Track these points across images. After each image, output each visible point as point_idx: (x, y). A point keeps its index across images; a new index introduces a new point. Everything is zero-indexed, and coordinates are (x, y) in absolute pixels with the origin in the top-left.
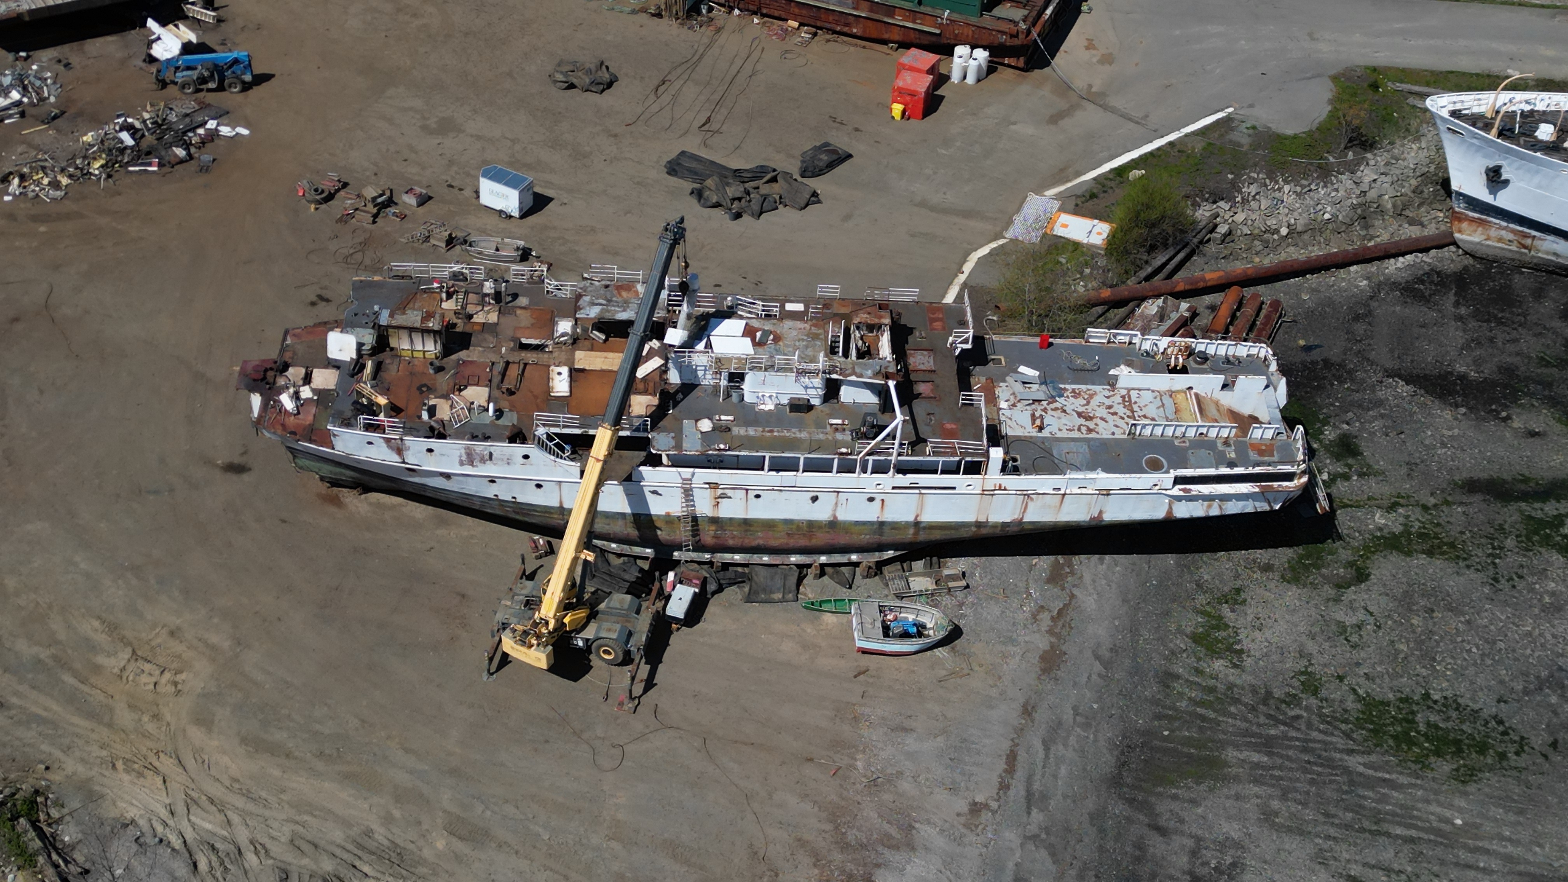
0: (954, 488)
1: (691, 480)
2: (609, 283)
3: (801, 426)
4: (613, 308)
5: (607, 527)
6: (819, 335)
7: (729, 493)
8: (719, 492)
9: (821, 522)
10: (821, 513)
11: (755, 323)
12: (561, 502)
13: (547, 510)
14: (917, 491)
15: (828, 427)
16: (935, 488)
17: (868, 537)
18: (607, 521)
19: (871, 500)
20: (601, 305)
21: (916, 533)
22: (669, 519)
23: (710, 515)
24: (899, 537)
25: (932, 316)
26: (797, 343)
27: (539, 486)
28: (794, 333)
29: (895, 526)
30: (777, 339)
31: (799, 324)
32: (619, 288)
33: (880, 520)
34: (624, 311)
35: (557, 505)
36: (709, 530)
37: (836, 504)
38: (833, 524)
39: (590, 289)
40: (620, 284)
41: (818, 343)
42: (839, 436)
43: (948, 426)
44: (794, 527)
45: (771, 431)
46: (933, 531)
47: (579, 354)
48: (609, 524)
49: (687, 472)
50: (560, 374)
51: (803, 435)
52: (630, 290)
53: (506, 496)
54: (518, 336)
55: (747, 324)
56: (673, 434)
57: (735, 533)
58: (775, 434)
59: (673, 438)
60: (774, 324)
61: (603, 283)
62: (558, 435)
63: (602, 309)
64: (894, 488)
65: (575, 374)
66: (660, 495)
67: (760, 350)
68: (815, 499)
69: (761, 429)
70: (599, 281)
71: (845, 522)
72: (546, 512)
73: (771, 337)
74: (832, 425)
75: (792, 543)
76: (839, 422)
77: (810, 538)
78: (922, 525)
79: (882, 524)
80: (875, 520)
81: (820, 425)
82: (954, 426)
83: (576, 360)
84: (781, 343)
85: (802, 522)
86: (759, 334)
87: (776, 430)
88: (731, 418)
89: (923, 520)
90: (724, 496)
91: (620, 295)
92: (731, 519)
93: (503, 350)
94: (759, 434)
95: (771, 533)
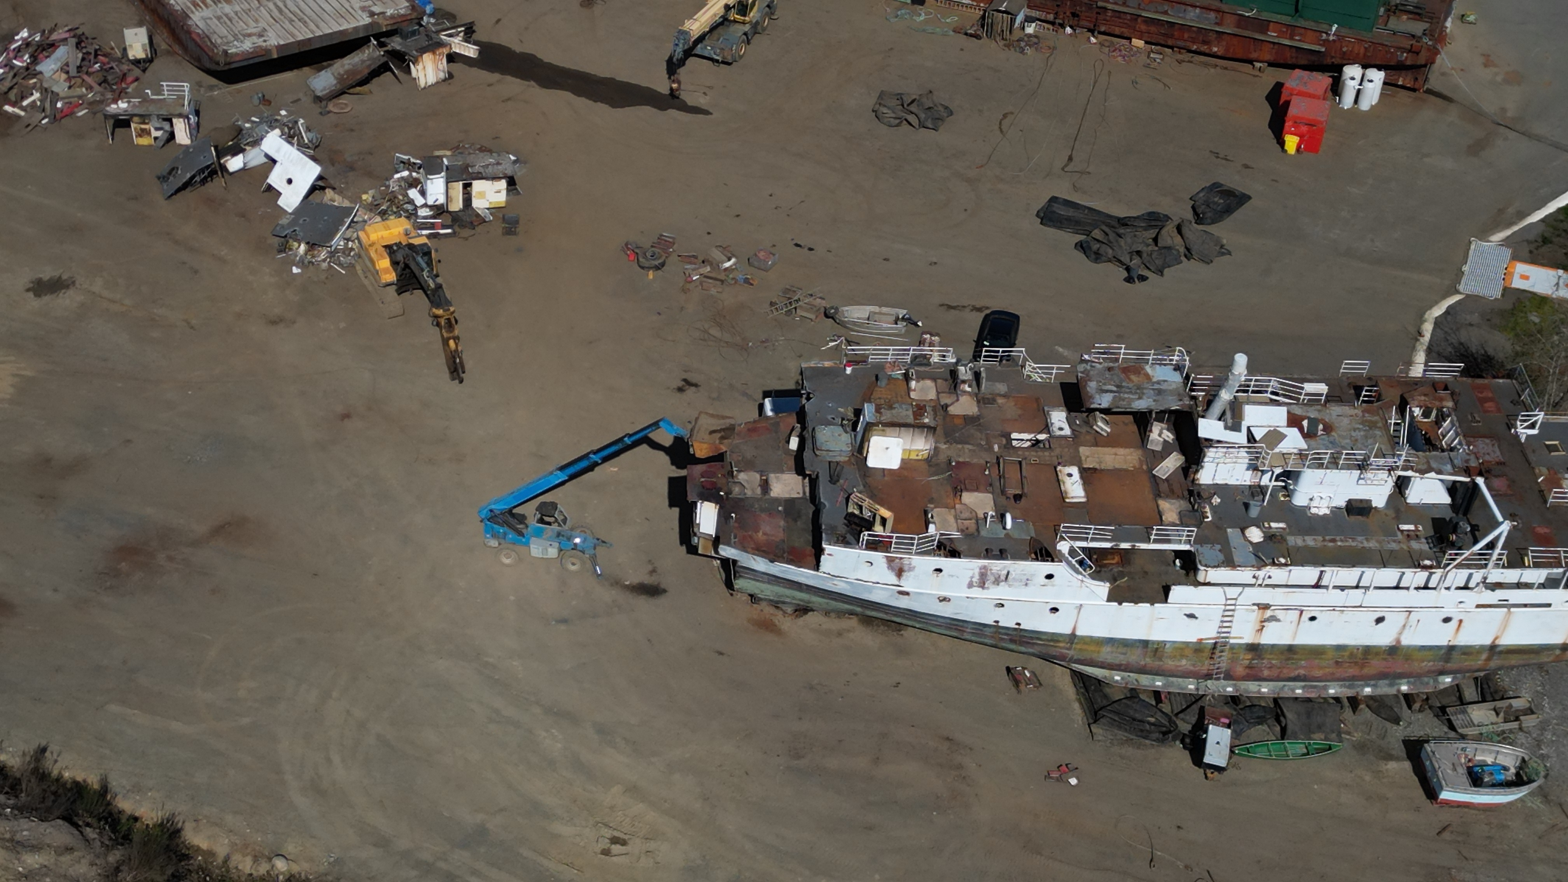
0: (1549, 605)
1: (1236, 599)
2: (1111, 364)
3: (1366, 533)
4: (1126, 396)
5: (1122, 657)
6: (1374, 423)
7: (1280, 614)
8: (1269, 613)
9: (1380, 647)
10: (1382, 637)
11: (1298, 411)
12: (1074, 629)
13: (1054, 638)
14: (1505, 610)
15: (1399, 533)
16: (1525, 606)
17: (1431, 663)
18: (1124, 650)
19: (1447, 620)
20: (1111, 391)
21: (1489, 659)
22: (1198, 648)
23: (1250, 641)
24: (1469, 663)
25: (1480, 395)
26: (1353, 434)
27: (1055, 610)
28: (1346, 421)
29: (1467, 651)
30: (1328, 429)
31: (1346, 410)
32: (1126, 370)
33: (1451, 644)
34: (1140, 398)
35: (1068, 631)
36: (1243, 659)
37: (1404, 626)
38: (1394, 650)
39: (1092, 373)
40: (1125, 365)
41: (1378, 433)
42: (1415, 545)
43: (1541, 530)
44: (1347, 654)
45: (1333, 541)
46: (1510, 656)
47: (1083, 451)
48: (1125, 654)
49: (1232, 592)
50: (1070, 475)
51: (1372, 544)
52: (1139, 373)
53: (1007, 621)
54: (1008, 430)
55: (1289, 412)
56: (1218, 547)
57: (1274, 662)
58: (1339, 543)
59: (1220, 551)
60: (1319, 411)
61: (1106, 365)
62: (1083, 549)
63: (1114, 397)
64: (1478, 606)
65: (1087, 475)
66: (1196, 618)
67: (1313, 442)
68: (1380, 620)
69: (1320, 538)
70: (1100, 363)
71: (1409, 647)
72: (1052, 640)
73: (1321, 427)
74: (1402, 531)
75: (1339, 672)
76: (1411, 527)
77: (1362, 666)
78: (1499, 649)
79: (1451, 648)
80: (1445, 643)
81: (1390, 532)
82: (1546, 530)
83: (1083, 458)
84: (1333, 434)
85: (1357, 648)
86: (1305, 423)
87: (1338, 538)
88: (1282, 525)
89: (1501, 643)
90: (1273, 619)
91: (1130, 379)
92: (1273, 646)
93: (996, 447)
94: (1319, 544)
95: (1317, 661)
